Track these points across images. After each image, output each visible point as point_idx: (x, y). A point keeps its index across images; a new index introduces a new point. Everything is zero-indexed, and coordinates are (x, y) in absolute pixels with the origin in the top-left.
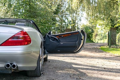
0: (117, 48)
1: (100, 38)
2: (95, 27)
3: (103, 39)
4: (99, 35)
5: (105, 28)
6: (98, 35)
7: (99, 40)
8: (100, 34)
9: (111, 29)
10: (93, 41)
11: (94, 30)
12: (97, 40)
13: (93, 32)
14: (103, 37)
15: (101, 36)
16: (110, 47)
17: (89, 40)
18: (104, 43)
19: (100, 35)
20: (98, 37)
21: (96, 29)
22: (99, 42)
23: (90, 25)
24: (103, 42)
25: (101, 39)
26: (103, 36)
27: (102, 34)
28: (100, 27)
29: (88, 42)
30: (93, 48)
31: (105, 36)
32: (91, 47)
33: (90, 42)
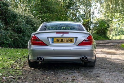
2: (111, 21)
3: (119, 35)
4: (114, 29)
5: (122, 23)
7: (114, 36)
8: (115, 29)
11: (110, 24)
12: (111, 35)
13: (109, 26)
14: (119, 32)
15: (117, 30)
17: (104, 36)
22: (114, 38)
24: (119, 39)
25: (116, 35)
27: (118, 29)
28: (116, 20)
29: (104, 39)
30: (113, 46)
31: (121, 31)
32: (110, 45)
33: (106, 39)
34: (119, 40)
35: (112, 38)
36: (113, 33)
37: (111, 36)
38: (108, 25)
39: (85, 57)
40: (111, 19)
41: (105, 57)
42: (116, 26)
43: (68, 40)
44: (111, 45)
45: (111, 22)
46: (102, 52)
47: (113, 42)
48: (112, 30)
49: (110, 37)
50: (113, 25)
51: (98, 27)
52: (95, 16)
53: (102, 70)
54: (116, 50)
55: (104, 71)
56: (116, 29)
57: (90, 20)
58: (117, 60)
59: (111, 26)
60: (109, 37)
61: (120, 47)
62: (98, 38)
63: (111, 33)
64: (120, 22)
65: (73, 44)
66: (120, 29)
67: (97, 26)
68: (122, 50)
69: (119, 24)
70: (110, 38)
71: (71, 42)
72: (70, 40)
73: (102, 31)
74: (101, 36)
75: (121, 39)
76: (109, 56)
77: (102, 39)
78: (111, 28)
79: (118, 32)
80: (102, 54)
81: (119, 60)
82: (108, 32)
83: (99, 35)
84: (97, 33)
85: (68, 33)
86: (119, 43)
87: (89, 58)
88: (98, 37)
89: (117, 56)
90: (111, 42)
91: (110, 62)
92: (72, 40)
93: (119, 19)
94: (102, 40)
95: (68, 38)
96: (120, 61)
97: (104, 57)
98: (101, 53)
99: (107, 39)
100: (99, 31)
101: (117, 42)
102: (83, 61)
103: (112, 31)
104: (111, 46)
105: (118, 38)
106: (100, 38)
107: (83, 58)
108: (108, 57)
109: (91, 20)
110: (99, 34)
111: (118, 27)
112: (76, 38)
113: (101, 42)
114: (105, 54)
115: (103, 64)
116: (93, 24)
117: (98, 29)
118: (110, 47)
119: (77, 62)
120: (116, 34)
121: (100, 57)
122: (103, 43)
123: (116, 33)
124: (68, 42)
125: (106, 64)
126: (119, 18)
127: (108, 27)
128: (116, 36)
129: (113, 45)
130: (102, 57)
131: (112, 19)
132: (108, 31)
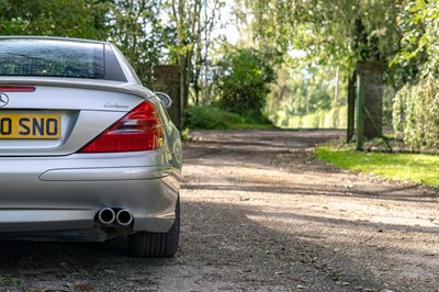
0: (391, 152)
1: (295, 105)
2: (280, 54)
3: (313, 110)
4: (292, 89)
5: (322, 62)
6: (289, 91)
7: (292, 113)
8: (297, 87)
9: (361, 68)
10: (269, 122)
11: (275, 68)
12: (283, 112)
13: (271, 77)
14: (313, 101)
15: (304, 94)
16: (360, 149)
17: (253, 116)
18: (317, 129)
19: (299, 90)
20: (291, 100)
21: (283, 65)
22: (294, 123)
23: (256, 45)
24: (311, 126)
25: (302, 112)
26: (312, 97)
27: (309, 88)
28: (302, 54)
29: (251, 126)
30: (282, 152)
31: (322, 98)
32: (271, 149)
33: (259, 126)
34: (311, 130)
35: (285, 123)
36: (288, 103)
37: (282, 115)
38: (269, 71)
39: (116, 210)
40: (280, 49)
41: (239, 202)
42: (303, 76)
43: (30, 124)
44: (277, 149)
45: (282, 61)
46: (230, 179)
47: (285, 139)
48: (285, 89)
49: (277, 117)
50: (291, 71)
51: (228, 77)
52: (219, 37)
53: (206, 276)
54: (292, 172)
55: (216, 277)
56: (302, 89)
57: (199, 50)
58: (291, 221)
59: (280, 73)
60: (271, 117)
61: (313, 158)
62: (227, 123)
63: (283, 104)
64: (318, 59)
65: (56, 144)
66: (318, 87)
67: (227, 73)
68: (319, 170)
69: (312, 70)
70: (279, 124)
71: (46, 136)
72: (42, 124)
73: (243, 95)
74: (240, 114)
75: (320, 126)
76: (256, 199)
77: (244, 125)
78: (281, 82)
79: (309, 98)
80: (229, 188)
81: (299, 217)
82: (270, 99)
83: (233, 111)
84: (226, 103)
85: (30, 87)
86: (311, 142)
87: (137, 214)
88: (230, 119)
89: (293, 197)
90: (280, 139)
91: (255, 227)
92: (52, 124)
93: (312, 47)
94: (245, 130)
95: (31, 116)
96: (302, 222)
97: (234, 202)
98: (227, 184)
99: (265, 127)
100: (235, 96)
101: (302, 140)
102: (108, 230)
103: (287, 97)
104: (278, 152)
105: (307, 122)
106: (237, 121)
107: (107, 215)
108: (252, 203)
109: (203, 52)
110: (233, 106)
111: (308, 80)
112: (73, 114)
113: (239, 136)
114: (243, 189)
115: (220, 239)
116: (211, 68)
117: (230, 87)
118: (271, 159)
119: (75, 234)
120: (300, 109)
121: (219, 201)
122: (247, 141)
123: (302, 106)
124: (31, 136)
125: (236, 239)
126: (312, 43)
127: (269, 80)
128: (301, 116)
129: (286, 149)
130: (226, 201)
131: (285, 49)
132: (270, 96)
